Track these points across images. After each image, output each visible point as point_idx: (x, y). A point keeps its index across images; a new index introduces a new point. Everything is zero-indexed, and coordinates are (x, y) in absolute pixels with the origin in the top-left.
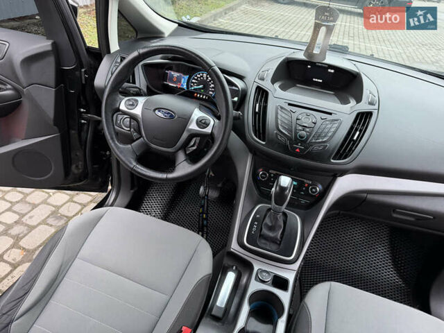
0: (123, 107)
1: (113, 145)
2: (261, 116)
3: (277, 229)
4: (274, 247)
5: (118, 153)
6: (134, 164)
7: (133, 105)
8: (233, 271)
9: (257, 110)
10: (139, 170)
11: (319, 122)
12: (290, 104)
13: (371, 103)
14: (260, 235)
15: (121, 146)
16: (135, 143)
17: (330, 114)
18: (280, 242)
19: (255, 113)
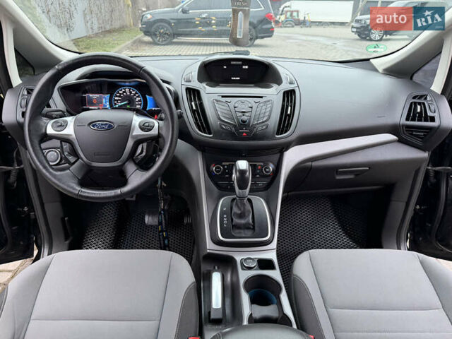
0: (50, 131)
1: (47, 174)
2: (200, 113)
3: (246, 214)
4: (249, 233)
5: (56, 182)
6: (79, 189)
7: (61, 126)
8: (216, 271)
9: (194, 108)
10: (86, 195)
11: (255, 106)
12: (223, 97)
13: (291, 83)
14: (233, 226)
15: (58, 173)
16: (74, 166)
17: (261, 97)
18: (254, 226)
19: (193, 112)
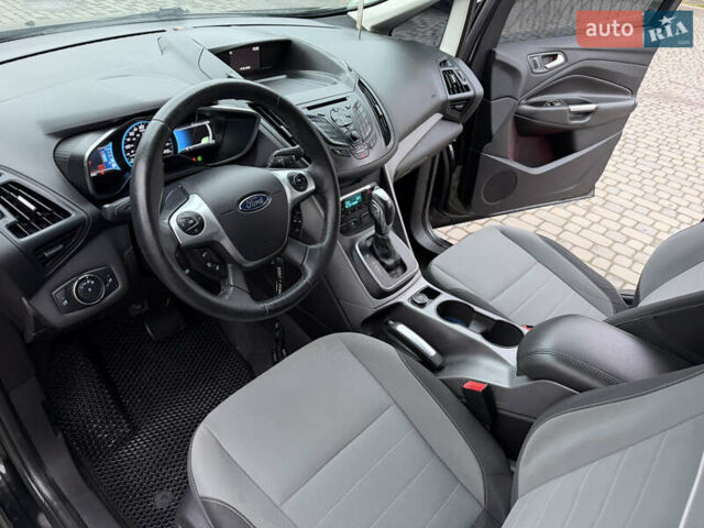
8: (397, 324)
11: (351, 112)
12: (309, 108)
13: (349, 70)
17: (344, 99)
19: (290, 139)
